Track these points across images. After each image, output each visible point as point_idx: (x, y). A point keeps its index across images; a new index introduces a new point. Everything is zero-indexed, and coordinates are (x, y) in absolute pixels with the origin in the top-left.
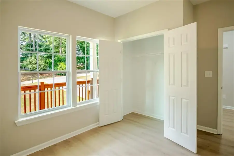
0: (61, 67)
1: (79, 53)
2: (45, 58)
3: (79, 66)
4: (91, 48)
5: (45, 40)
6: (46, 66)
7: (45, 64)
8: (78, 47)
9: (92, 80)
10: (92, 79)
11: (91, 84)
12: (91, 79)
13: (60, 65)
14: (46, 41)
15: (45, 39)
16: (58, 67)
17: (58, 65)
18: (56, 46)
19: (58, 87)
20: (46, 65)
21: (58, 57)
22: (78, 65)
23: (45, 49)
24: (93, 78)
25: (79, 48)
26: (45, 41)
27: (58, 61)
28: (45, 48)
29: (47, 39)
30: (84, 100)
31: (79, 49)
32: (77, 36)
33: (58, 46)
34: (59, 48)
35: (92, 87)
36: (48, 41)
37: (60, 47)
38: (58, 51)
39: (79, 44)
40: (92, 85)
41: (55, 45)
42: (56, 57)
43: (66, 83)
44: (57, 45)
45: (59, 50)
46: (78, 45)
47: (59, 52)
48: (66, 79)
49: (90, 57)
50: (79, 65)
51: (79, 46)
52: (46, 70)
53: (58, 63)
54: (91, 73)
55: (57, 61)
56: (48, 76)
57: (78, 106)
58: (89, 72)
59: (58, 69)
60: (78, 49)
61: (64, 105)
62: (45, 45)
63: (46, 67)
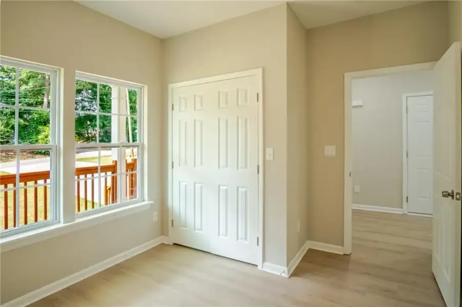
0: (46, 137)
1: (90, 106)
2: (6, 115)
3: (90, 135)
4: (113, 98)
5: (6, 74)
6: (7, 134)
7: (6, 130)
8: (88, 93)
9: (114, 164)
10: (116, 162)
11: (113, 173)
12: (113, 161)
13: (45, 132)
14: (10, 78)
15: (6, 72)
16: (40, 137)
17: (38, 133)
18: (36, 89)
19: (33, 182)
20: (8, 132)
21: (40, 114)
22: (88, 133)
23: (7, 96)
24: (116, 159)
25: (91, 97)
26: (6, 77)
27: (41, 122)
28: (7, 93)
29: (11, 74)
30: (96, 207)
31: (91, 99)
32: (76, 71)
33: (40, 90)
34: (44, 94)
35: (114, 180)
36: (13, 78)
37: (44, 92)
38: (40, 100)
39: (90, 86)
40: (114, 175)
41: (33, 88)
42: (34, 114)
43: (49, 171)
44: (36, 87)
45: (43, 99)
46: (89, 89)
47: (42, 103)
48: (49, 163)
49: (111, 116)
50: (90, 132)
51: (90, 91)
52: (8, 142)
53: (40, 127)
54: (112, 149)
55: (37, 123)
56: (12, 158)
57: (78, 221)
58: (110, 148)
59: (40, 141)
60: (89, 98)
61: (48, 219)
62: (6, 86)
63: (8, 136)
